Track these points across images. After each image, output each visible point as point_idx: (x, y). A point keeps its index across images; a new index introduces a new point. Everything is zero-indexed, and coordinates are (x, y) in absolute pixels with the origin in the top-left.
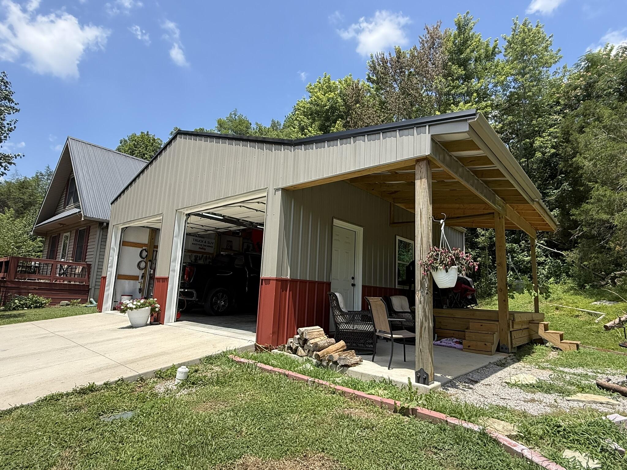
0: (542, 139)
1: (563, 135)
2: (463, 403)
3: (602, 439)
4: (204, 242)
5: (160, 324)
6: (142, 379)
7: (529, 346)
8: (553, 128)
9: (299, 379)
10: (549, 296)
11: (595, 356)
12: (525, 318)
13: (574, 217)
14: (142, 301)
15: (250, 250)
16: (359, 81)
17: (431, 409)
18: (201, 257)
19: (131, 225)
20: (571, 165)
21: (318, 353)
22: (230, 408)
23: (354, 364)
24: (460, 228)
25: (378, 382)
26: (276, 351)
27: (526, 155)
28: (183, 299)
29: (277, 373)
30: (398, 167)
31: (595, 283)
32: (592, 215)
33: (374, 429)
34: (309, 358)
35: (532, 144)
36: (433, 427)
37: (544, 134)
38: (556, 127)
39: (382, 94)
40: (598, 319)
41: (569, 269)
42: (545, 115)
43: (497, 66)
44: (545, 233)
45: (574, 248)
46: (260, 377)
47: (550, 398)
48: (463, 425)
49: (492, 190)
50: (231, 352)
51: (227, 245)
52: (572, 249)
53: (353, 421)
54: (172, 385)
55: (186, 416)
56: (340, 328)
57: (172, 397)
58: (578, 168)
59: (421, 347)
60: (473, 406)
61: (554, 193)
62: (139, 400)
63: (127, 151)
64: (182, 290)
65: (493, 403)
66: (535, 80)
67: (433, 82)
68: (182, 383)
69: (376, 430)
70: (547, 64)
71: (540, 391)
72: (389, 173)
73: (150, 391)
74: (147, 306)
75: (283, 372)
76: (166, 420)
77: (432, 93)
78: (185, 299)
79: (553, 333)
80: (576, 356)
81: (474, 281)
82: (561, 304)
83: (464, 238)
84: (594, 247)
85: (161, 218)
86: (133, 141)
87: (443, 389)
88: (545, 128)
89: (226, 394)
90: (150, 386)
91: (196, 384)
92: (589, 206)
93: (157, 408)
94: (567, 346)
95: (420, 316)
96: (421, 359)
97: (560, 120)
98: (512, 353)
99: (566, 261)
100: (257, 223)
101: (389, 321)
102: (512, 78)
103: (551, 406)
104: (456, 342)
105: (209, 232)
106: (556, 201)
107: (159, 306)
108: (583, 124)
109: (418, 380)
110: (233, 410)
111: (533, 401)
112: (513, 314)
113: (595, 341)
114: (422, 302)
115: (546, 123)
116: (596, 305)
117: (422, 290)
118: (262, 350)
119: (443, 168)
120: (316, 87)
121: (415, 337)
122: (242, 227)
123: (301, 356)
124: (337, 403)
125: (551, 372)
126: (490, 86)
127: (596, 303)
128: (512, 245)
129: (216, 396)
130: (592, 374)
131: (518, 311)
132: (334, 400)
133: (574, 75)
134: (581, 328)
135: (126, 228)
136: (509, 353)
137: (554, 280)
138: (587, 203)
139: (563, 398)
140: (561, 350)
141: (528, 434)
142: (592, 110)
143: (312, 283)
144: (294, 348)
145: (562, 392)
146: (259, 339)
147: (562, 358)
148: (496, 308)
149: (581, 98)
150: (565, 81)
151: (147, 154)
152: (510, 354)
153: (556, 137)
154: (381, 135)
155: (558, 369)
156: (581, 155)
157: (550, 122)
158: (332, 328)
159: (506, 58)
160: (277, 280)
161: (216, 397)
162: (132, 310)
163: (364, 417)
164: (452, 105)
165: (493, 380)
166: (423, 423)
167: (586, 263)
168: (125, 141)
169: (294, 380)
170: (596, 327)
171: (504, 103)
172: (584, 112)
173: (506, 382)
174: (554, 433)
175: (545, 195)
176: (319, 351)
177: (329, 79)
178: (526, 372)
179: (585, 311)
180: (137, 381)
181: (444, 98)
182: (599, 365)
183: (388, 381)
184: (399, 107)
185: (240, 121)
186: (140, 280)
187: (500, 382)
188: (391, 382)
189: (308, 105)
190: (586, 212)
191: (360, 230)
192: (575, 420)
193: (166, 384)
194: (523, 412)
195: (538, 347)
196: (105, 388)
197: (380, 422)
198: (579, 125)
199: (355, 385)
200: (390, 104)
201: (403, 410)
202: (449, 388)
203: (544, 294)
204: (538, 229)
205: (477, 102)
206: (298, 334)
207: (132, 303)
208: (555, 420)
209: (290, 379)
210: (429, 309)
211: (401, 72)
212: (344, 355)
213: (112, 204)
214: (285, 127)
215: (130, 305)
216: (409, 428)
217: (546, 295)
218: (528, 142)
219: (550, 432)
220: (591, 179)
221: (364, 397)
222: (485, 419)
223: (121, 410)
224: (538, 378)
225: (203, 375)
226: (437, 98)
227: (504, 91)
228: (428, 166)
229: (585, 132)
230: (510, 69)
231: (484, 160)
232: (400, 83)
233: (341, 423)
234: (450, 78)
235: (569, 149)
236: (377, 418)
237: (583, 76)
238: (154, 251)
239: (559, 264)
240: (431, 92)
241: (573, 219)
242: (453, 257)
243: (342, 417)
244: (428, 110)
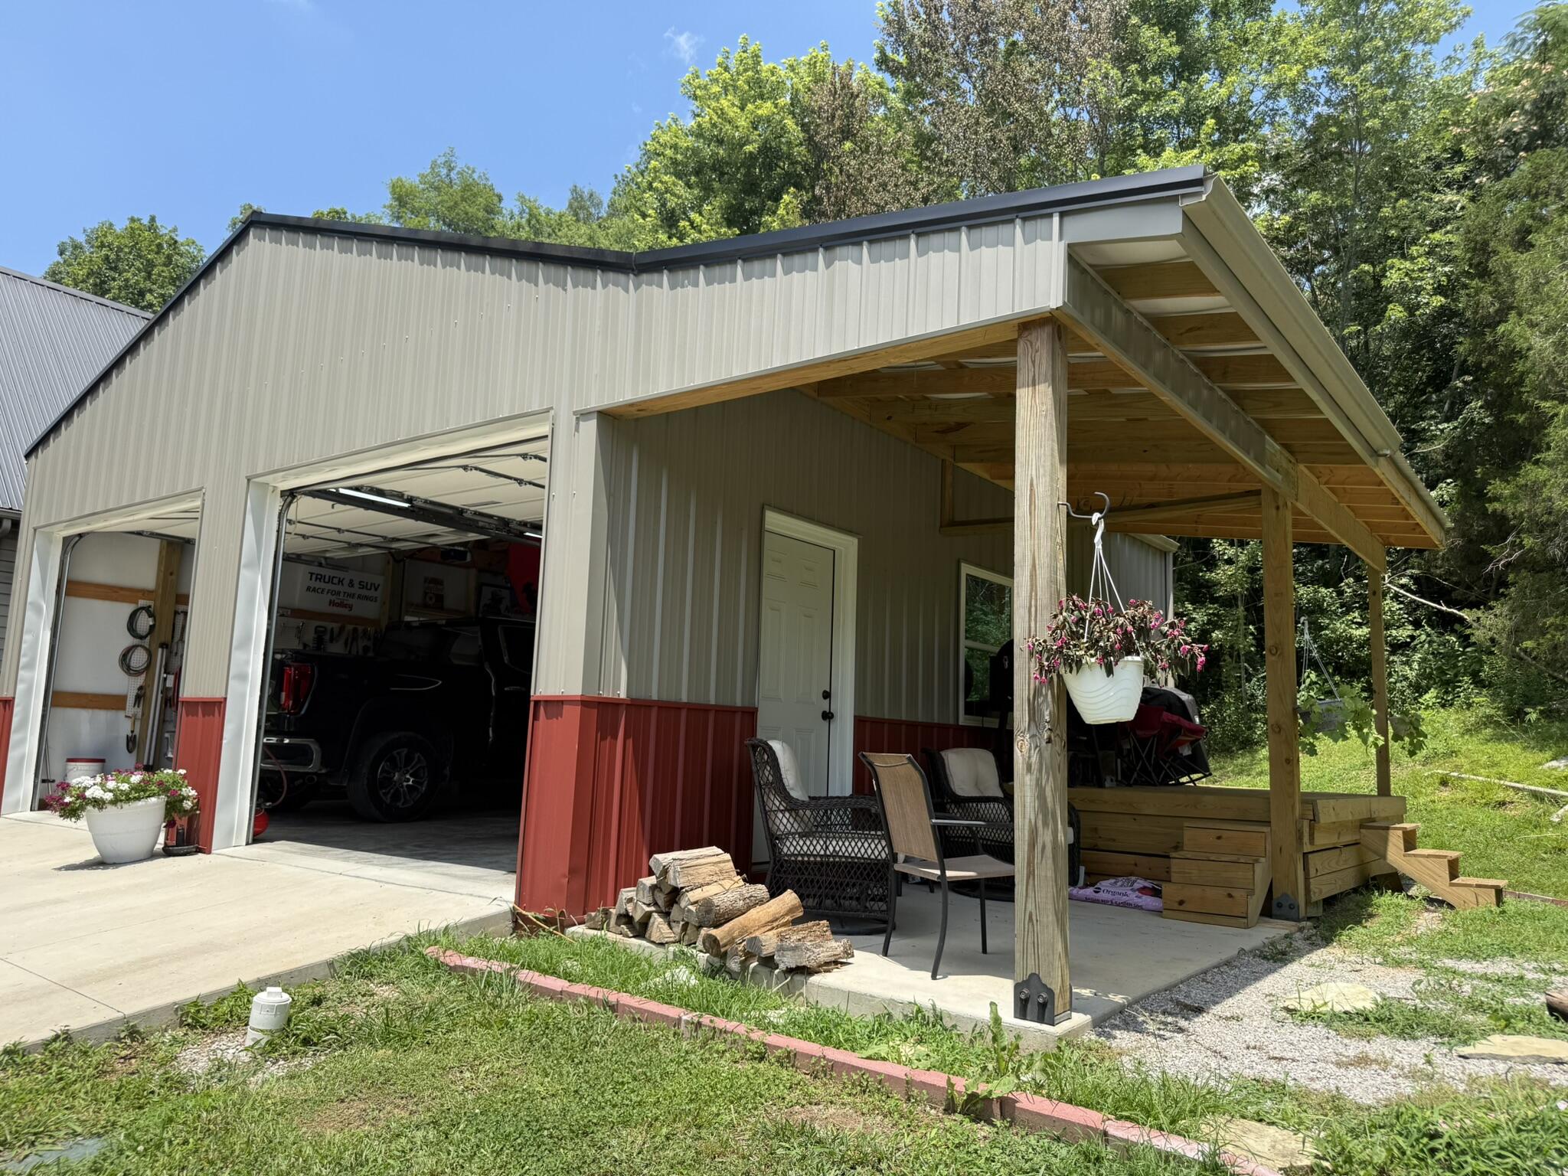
0: (1408, 264)
1: (1469, 255)
2: (1155, 1075)
3: (1556, 1167)
4: (346, 582)
5: (199, 851)
6: (133, 1033)
7: (1359, 897)
8: (1443, 230)
9: (653, 1016)
10: (1420, 746)
11: (1547, 923)
12: (1349, 813)
13: (1497, 505)
14: (136, 778)
15: (503, 607)
16: (850, 67)
17: (1060, 1099)
18: (336, 631)
19: (98, 525)
20: (1492, 348)
21: (713, 932)
22: (426, 1117)
23: (827, 964)
24: (1160, 540)
25: (901, 1017)
26: (579, 929)
27: (1361, 315)
28: (277, 768)
29: (581, 999)
30: (964, 345)
31: (1556, 705)
32: (1550, 499)
33: (884, 1166)
34: (685, 949)
35: (1377, 279)
36: (1064, 1152)
37: (1414, 250)
38: (1449, 228)
39: (923, 111)
40: (1561, 812)
41: (1481, 662)
42: (1418, 191)
43: (1277, 32)
44: (1414, 554)
45: (1496, 600)
46: (526, 1016)
47: (1411, 1052)
48: (1155, 1142)
49: (1254, 419)
50: (431, 938)
51: (426, 594)
52: (1492, 603)
53: (819, 1142)
54: (232, 1048)
55: (280, 1148)
56: (785, 850)
57: (234, 1088)
58: (1516, 354)
59: (1030, 907)
60: (1184, 1084)
61: (1442, 431)
62: (123, 1102)
63: (83, 281)
64: (274, 740)
65: (1247, 1072)
66: (1390, 83)
67: (1082, 76)
68: (270, 1043)
69: (889, 1167)
70: (1423, 33)
71: (1384, 1033)
72: (939, 367)
73: (161, 1071)
74: (154, 795)
75: (600, 996)
76: (211, 1163)
77: (1078, 114)
78: (284, 768)
79: (1429, 856)
80: (1494, 923)
81: (1202, 701)
82: (1457, 768)
83: (1171, 568)
84: (1553, 595)
85: (198, 503)
86: (102, 246)
87: (1099, 1035)
88: (1418, 232)
89: (413, 1072)
90: (161, 1054)
91: (316, 1044)
92: (1542, 473)
93: (184, 1123)
94: (1468, 895)
95: (1028, 810)
96: (1030, 946)
97: (1463, 208)
98: (1309, 919)
99: (1473, 639)
100: (524, 524)
101: (934, 826)
102: (1322, 73)
103: (1413, 1075)
104: (1143, 890)
105: (362, 551)
106: (1448, 456)
107: (193, 793)
108: (1529, 222)
109: (1022, 1009)
110: (435, 1123)
111: (1362, 1061)
112: (1311, 800)
113: (1549, 877)
114: (1035, 767)
115: (1422, 218)
116: (1555, 769)
117: (1034, 730)
118: (534, 930)
119: (1104, 349)
120: (717, 80)
121: (1013, 877)
122: (472, 536)
123: (662, 944)
124: (769, 1089)
125: (1419, 974)
126: (1257, 96)
127: (1554, 763)
128: (1316, 592)
129: (382, 1079)
130: (1536, 976)
131: (1331, 791)
132: (761, 1081)
133: (1506, 70)
134: (1511, 839)
135: (80, 536)
136: (1298, 920)
137: (1437, 697)
138: (1537, 462)
139: (1451, 1050)
140: (1451, 907)
141: (1345, 1162)
142: (1554, 178)
143: (697, 711)
144: (637, 917)
145: (1449, 1033)
146: (526, 894)
147: (1451, 929)
148: (1263, 784)
149: (1525, 142)
150: (1480, 86)
151: (151, 291)
152: (1303, 924)
153: (1446, 260)
154: (913, 242)
155: (1439, 964)
156: (1520, 315)
157: (1434, 214)
158: (760, 851)
159: (1305, 8)
160: (585, 703)
161: (381, 1082)
162: (101, 809)
163: (852, 1129)
164: (1139, 151)
165: (1249, 1003)
166: (1033, 1142)
167: (1529, 644)
168: (76, 247)
169: (634, 1020)
170: (1554, 836)
171: (1297, 150)
172: (1530, 186)
173: (1287, 1010)
174: (1421, 1155)
175: (1413, 437)
176: (716, 926)
177: (756, 56)
178: (1347, 974)
179: (1523, 790)
180: (119, 1039)
181: (1115, 129)
182: (1559, 947)
183: (930, 1014)
184: (976, 155)
185: (467, 188)
186: (130, 708)
187: (1270, 1007)
188: (939, 1017)
189: (689, 142)
190: (1534, 490)
191: (847, 546)
192: (1480, 1114)
193: (214, 1046)
194: (1333, 1097)
195: (1385, 901)
196: (7, 1064)
197: (902, 1145)
198: (1516, 224)
199: (826, 1028)
200: (947, 145)
201: (974, 1105)
202: (1117, 1033)
203: (1407, 739)
204: (1392, 540)
205: (1214, 145)
206: (651, 873)
207: (102, 785)
208: (1424, 1119)
209: (622, 1017)
210: (1055, 789)
211: (984, 43)
212: (794, 938)
213: (27, 456)
214: (614, 211)
215: (95, 792)
216: (991, 1160)
217: (1411, 743)
218: (1367, 272)
219: (1408, 1153)
220: (1550, 391)
221: (855, 1069)
222: (1221, 1120)
223: (62, 1134)
224: (1382, 995)
225: (341, 1013)
226: (1096, 131)
227: (1298, 112)
228: (1057, 345)
229: (1533, 246)
230: (1318, 45)
231: (1230, 325)
232: (982, 76)
233: (780, 1151)
234: (1134, 67)
235: (1486, 298)
236: (894, 1130)
237: (1529, 73)
238: (176, 613)
239: (1453, 648)
240: (1076, 110)
241: (1495, 511)
242: (1130, 628)
243: (782, 1133)
244: (1066, 164)
